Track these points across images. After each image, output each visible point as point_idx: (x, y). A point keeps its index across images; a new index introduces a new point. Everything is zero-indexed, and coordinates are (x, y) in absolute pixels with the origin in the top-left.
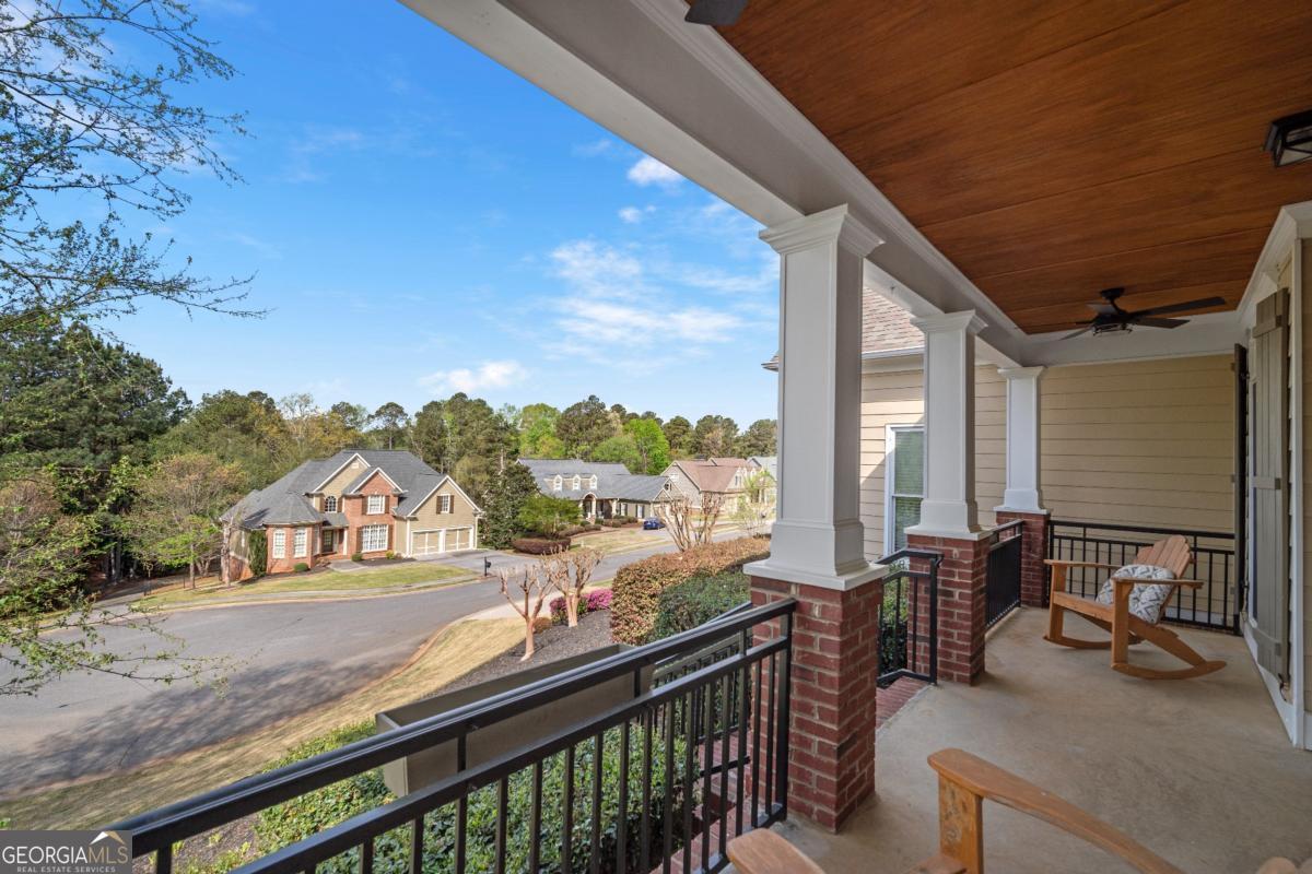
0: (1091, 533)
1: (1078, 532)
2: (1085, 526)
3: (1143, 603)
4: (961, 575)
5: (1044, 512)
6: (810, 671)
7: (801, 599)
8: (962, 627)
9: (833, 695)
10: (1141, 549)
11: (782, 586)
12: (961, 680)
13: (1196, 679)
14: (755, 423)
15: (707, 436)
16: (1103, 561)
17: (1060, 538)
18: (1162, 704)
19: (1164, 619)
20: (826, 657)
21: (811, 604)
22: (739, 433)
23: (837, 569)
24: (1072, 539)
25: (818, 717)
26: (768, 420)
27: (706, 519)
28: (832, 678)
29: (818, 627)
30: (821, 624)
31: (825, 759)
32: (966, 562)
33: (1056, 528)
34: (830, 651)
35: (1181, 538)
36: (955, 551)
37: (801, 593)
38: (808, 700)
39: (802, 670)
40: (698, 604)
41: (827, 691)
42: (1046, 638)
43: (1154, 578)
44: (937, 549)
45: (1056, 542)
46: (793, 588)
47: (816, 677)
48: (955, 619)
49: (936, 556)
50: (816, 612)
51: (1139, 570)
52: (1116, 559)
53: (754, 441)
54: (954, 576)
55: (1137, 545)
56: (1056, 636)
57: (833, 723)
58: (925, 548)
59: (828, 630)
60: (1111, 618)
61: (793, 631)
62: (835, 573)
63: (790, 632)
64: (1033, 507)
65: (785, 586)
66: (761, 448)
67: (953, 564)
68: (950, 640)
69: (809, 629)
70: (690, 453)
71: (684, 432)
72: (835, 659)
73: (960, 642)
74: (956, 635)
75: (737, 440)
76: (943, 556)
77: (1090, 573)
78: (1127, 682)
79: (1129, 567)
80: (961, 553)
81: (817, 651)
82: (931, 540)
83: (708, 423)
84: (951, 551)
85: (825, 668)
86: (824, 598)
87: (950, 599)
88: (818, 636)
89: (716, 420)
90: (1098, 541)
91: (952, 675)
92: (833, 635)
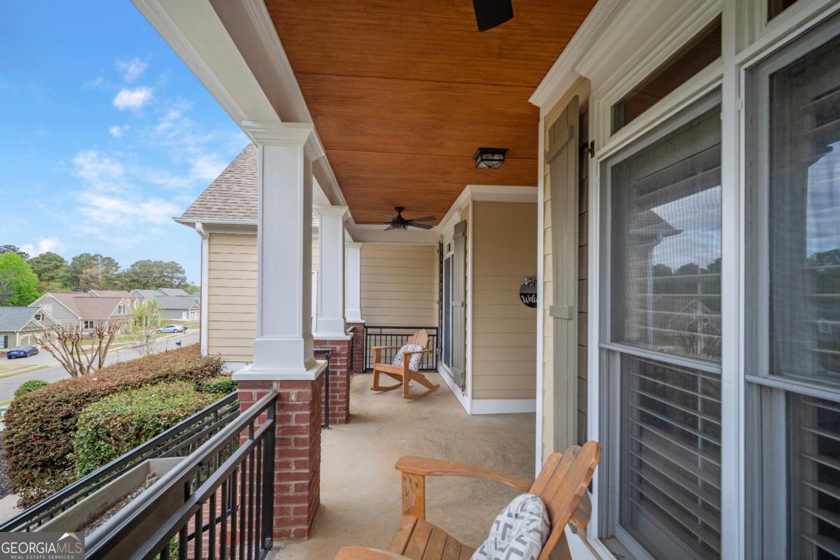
0: (384, 331)
1: (378, 331)
2: (381, 328)
3: (413, 363)
4: (341, 361)
5: (364, 322)
6: (289, 439)
7: (281, 391)
8: (341, 391)
9: (306, 450)
10: (409, 337)
11: (266, 384)
12: (341, 422)
13: (431, 395)
14: (137, 263)
15: (84, 271)
16: (394, 345)
17: (370, 335)
18: (424, 409)
19: (420, 370)
20: (300, 427)
21: (289, 393)
22: (120, 271)
23: (305, 367)
24: (375, 335)
25: (294, 468)
26: (149, 261)
27: (100, 342)
28: (304, 439)
29: (294, 407)
30: (297, 405)
31: (300, 494)
32: (343, 353)
33: (369, 330)
34: (304, 422)
35: (424, 330)
36: (338, 347)
37: (281, 387)
38: (285, 459)
39: (282, 439)
40: (132, 414)
41: (301, 449)
42: (372, 389)
43: (416, 351)
44: (328, 348)
45: (368, 337)
46: (275, 385)
47: (293, 442)
48: (338, 387)
49: (328, 351)
50: (293, 398)
51: (409, 348)
52: (399, 343)
53: (135, 278)
54: (337, 362)
55: (408, 335)
56: (376, 387)
57: (305, 468)
58: (321, 348)
59: (301, 408)
60: (402, 373)
61: (277, 414)
62: (305, 369)
63: (275, 416)
64: (359, 320)
65: (267, 384)
66: (143, 283)
67: (337, 355)
68: (335, 400)
69: (287, 410)
70: (65, 285)
71: (57, 267)
72: (306, 426)
73: (340, 400)
74: (338, 397)
75: (119, 276)
76: (332, 351)
77: (389, 351)
78: (409, 402)
79: (405, 346)
80: (341, 348)
81: (293, 424)
82: (324, 342)
83: (85, 261)
84: (336, 348)
85: (300, 433)
86: (298, 387)
87: (335, 376)
88: (293, 414)
89: (94, 258)
90: (386, 335)
91: (336, 420)
92: (305, 410)
